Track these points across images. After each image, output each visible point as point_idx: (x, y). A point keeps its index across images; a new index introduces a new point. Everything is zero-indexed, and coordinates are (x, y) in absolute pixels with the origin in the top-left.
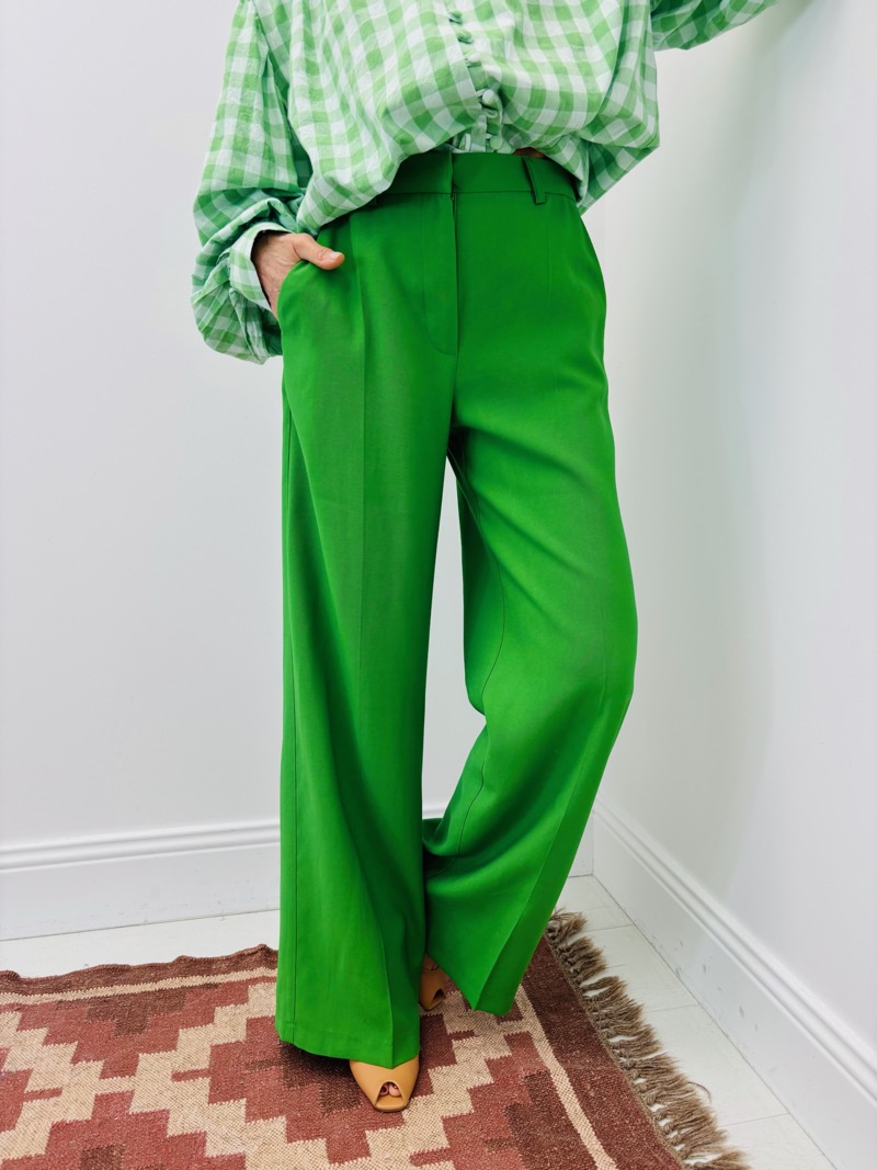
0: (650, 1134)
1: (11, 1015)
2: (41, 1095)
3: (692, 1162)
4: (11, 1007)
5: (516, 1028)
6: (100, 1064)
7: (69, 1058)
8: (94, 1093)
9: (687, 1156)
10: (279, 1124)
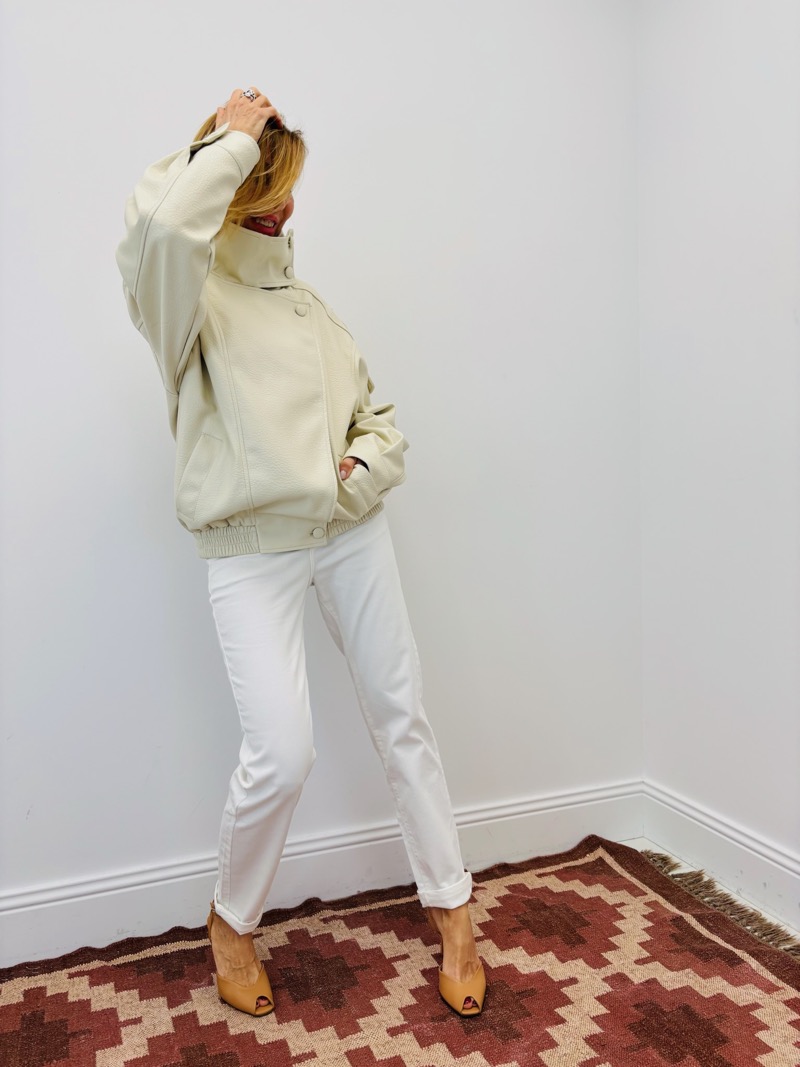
0: (753, 939)
1: (338, 922)
2: (397, 959)
3: (782, 948)
4: (334, 918)
5: (647, 899)
6: (418, 941)
7: (396, 939)
8: (429, 954)
9: (777, 945)
10: (550, 955)
